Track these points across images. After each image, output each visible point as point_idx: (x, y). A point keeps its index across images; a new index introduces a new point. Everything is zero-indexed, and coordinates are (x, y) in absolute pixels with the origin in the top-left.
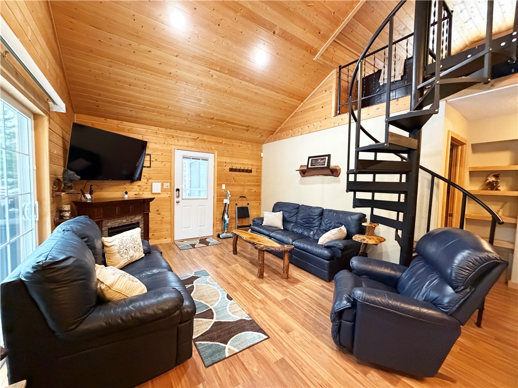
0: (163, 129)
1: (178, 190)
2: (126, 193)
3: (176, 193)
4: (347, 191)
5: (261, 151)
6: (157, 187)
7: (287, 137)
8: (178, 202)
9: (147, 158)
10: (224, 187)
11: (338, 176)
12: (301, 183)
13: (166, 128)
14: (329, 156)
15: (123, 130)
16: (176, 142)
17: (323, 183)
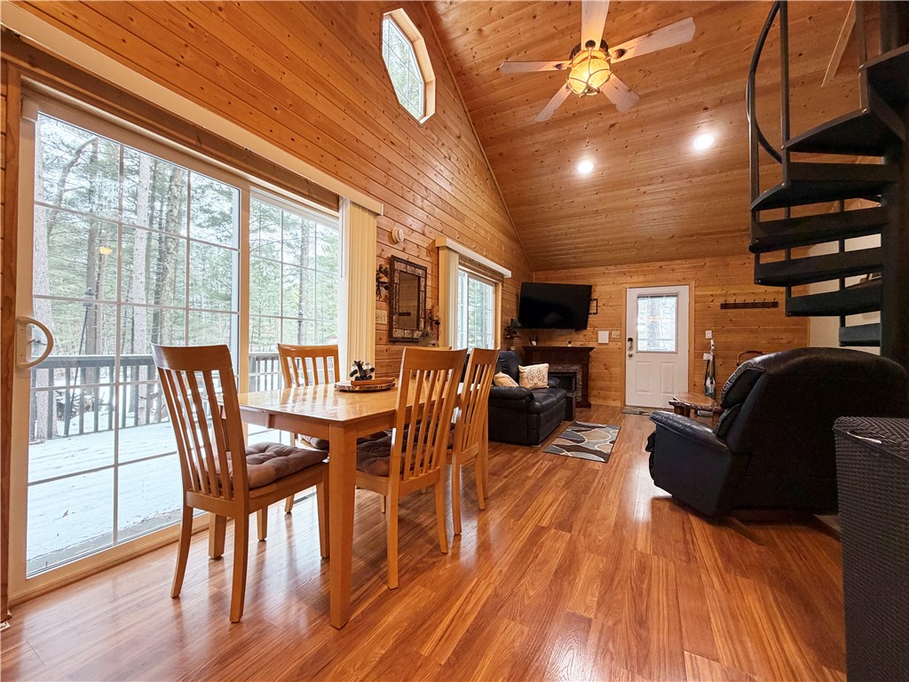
0: (613, 267)
1: (631, 340)
2: (570, 342)
3: (628, 344)
6: (603, 337)
8: (630, 356)
9: (594, 304)
10: (709, 334)
13: (616, 265)
15: (568, 278)
16: (629, 279)
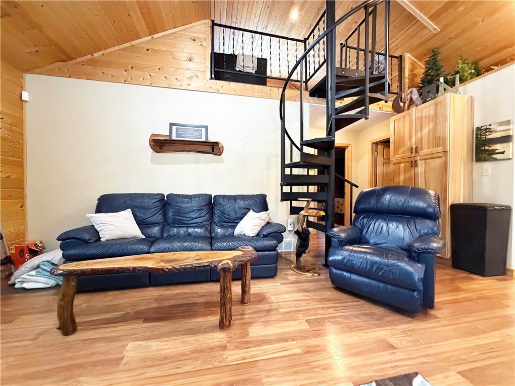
4: (281, 201)
5: (22, 88)
7: (113, 79)
11: (220, 155)
12: (153, 161)
14: (206, 127)
17: (197, 162)
